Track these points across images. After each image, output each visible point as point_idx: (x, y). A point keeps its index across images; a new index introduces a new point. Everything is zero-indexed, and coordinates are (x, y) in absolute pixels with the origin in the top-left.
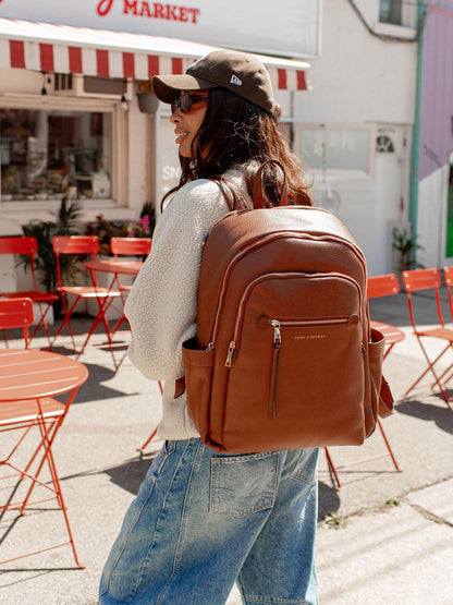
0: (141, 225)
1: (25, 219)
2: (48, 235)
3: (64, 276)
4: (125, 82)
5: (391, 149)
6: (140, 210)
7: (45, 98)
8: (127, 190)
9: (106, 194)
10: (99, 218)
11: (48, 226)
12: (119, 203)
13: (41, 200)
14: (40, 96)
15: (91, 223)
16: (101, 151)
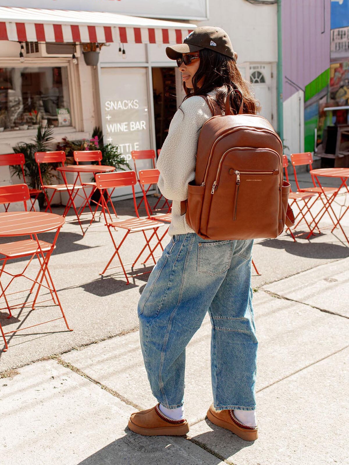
0: (93, 143)
1: (14, 143)
2: (31, 153)
3: (44, 180)
4: (74, 45)
5: (263, 80)
6: (92, 132)
7: (22, 59)
8: (82, 120)
9: (67, 123)
10: (64, 139)
11: (30, 147)
12: (77, 130)
13: (23, 130)
14: (19, 58)
15: (59, 143)
16: (63, 97)
